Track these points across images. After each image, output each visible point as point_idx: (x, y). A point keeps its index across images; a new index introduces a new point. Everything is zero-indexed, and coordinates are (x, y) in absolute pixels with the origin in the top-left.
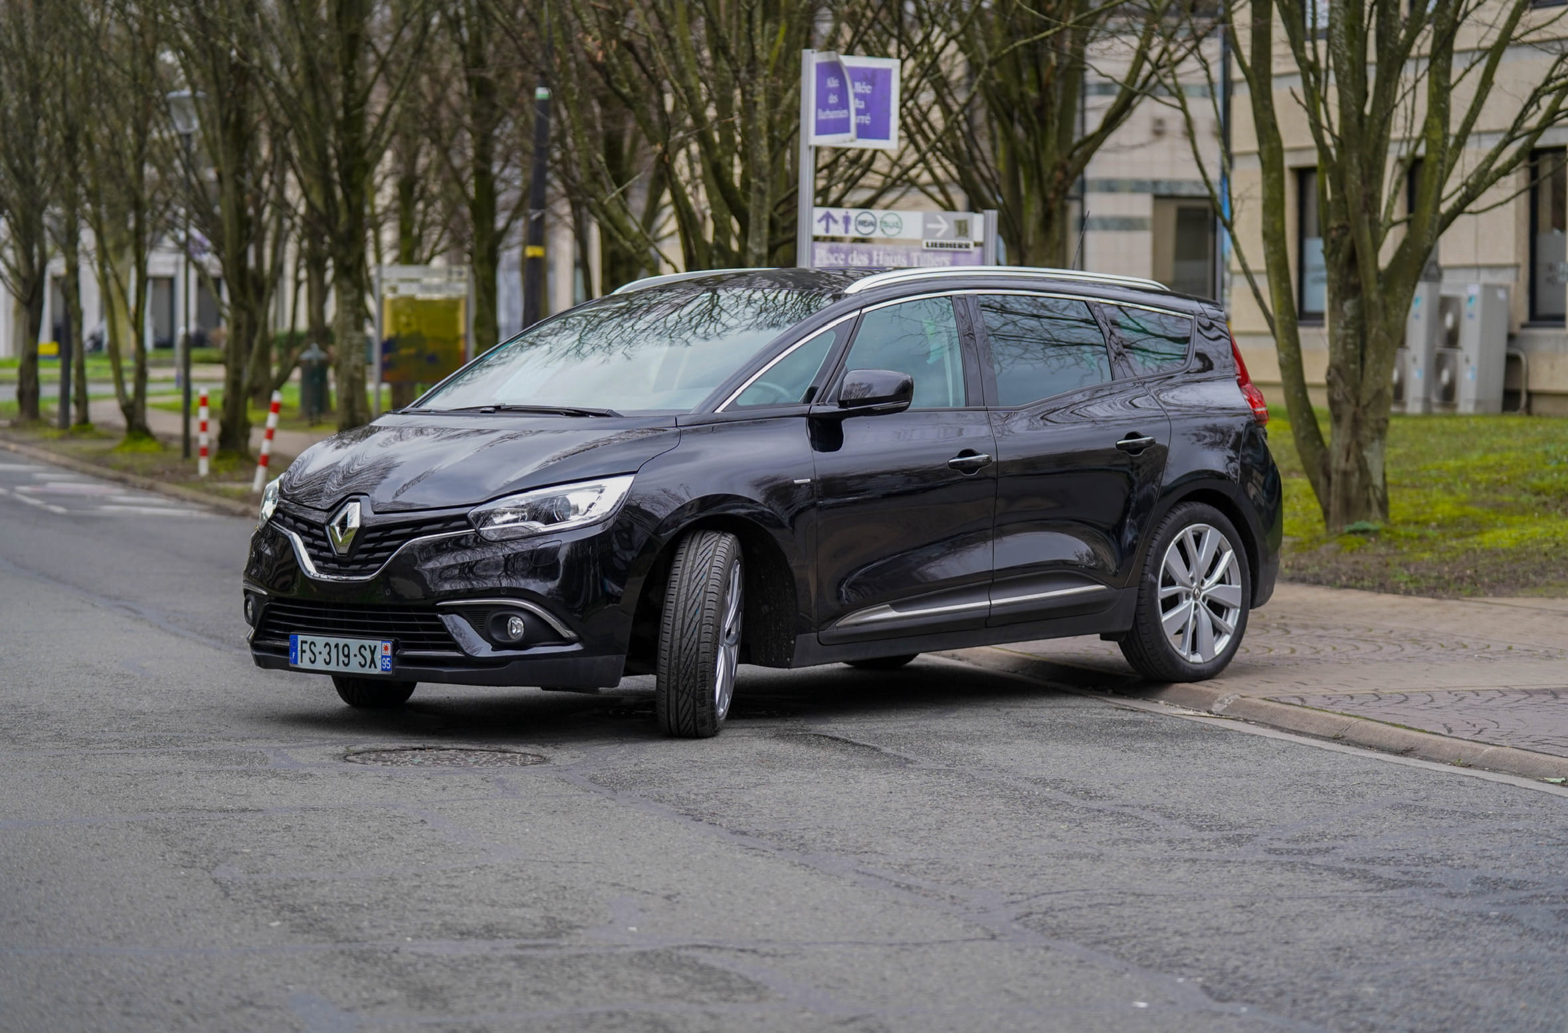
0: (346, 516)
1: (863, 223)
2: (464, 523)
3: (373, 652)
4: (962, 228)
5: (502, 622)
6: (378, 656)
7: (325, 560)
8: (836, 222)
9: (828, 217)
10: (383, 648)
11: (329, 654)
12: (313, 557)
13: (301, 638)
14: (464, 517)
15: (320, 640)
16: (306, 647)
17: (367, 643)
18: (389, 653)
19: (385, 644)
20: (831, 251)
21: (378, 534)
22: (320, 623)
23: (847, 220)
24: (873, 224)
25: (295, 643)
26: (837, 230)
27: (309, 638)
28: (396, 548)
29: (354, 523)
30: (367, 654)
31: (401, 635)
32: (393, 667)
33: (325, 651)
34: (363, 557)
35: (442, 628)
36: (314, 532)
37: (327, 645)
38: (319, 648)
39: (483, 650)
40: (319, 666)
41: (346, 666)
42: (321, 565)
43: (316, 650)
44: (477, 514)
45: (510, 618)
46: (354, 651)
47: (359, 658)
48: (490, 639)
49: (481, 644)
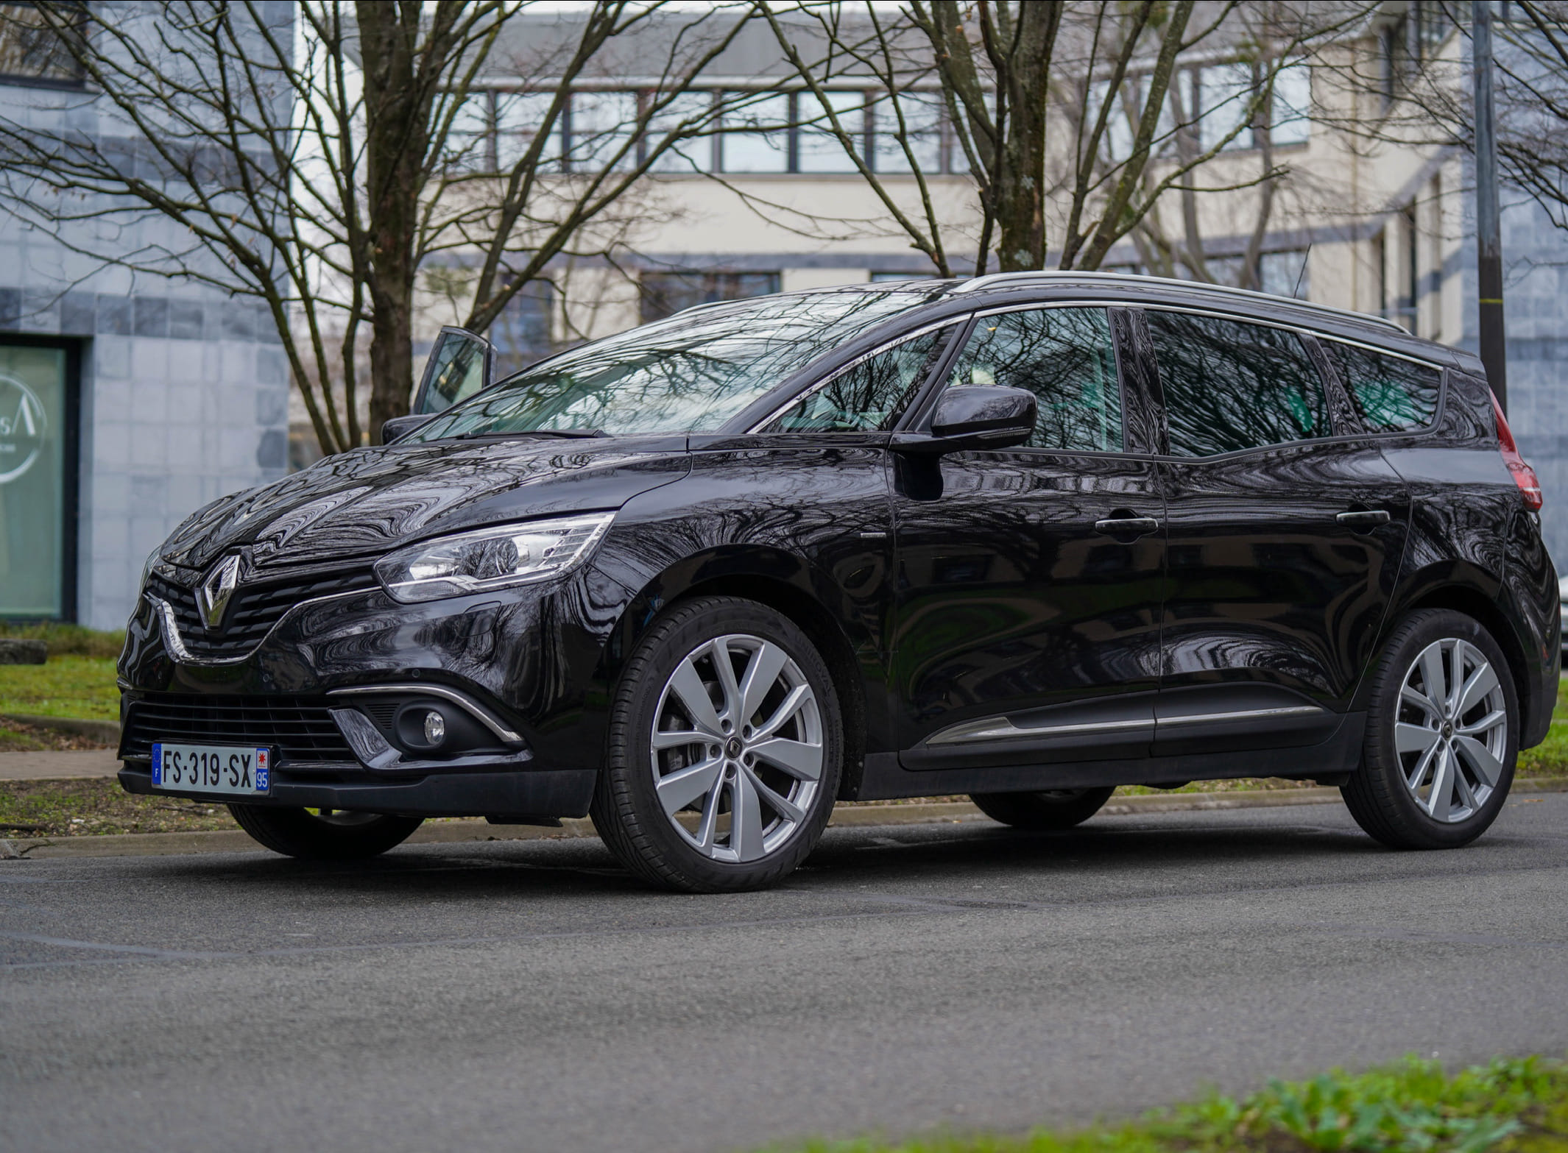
0: (221, 573)
2: (369, 578)
3: (246, 765)
5: (417, 719)
6: (252, 770)
7: (196, 638)
10: (258, 758)
11: (195, 768)
12: (183, 635)
13: (164, 747)
14: (368, 570)
15: (185, 750)
16: (170, 760)
17: (239, 751)
18: (265, 765)
19: (260, 752)
21: (256, 598)
22: (187, 726)
25: (158, 755)
27: (173, 748)
28: (276, 617)
29: (230, 581)
30: (239, 767)
31: (281, 740)
32: (270, 783)
33: (191, 765)
34: (238, 630)
35: (334, 727)
36: (186, 598)
37: (193, 755)
38: (185, 761)
39: (386, 759)
40: (185, 785)
41: (215, 783)
42: (191, 643)
43: (181, 764)
44: (384, 566)
45: (426, 712)
46: (224, 763)
47: (230, 773)
48: (397, 743)
49: (383, 750)
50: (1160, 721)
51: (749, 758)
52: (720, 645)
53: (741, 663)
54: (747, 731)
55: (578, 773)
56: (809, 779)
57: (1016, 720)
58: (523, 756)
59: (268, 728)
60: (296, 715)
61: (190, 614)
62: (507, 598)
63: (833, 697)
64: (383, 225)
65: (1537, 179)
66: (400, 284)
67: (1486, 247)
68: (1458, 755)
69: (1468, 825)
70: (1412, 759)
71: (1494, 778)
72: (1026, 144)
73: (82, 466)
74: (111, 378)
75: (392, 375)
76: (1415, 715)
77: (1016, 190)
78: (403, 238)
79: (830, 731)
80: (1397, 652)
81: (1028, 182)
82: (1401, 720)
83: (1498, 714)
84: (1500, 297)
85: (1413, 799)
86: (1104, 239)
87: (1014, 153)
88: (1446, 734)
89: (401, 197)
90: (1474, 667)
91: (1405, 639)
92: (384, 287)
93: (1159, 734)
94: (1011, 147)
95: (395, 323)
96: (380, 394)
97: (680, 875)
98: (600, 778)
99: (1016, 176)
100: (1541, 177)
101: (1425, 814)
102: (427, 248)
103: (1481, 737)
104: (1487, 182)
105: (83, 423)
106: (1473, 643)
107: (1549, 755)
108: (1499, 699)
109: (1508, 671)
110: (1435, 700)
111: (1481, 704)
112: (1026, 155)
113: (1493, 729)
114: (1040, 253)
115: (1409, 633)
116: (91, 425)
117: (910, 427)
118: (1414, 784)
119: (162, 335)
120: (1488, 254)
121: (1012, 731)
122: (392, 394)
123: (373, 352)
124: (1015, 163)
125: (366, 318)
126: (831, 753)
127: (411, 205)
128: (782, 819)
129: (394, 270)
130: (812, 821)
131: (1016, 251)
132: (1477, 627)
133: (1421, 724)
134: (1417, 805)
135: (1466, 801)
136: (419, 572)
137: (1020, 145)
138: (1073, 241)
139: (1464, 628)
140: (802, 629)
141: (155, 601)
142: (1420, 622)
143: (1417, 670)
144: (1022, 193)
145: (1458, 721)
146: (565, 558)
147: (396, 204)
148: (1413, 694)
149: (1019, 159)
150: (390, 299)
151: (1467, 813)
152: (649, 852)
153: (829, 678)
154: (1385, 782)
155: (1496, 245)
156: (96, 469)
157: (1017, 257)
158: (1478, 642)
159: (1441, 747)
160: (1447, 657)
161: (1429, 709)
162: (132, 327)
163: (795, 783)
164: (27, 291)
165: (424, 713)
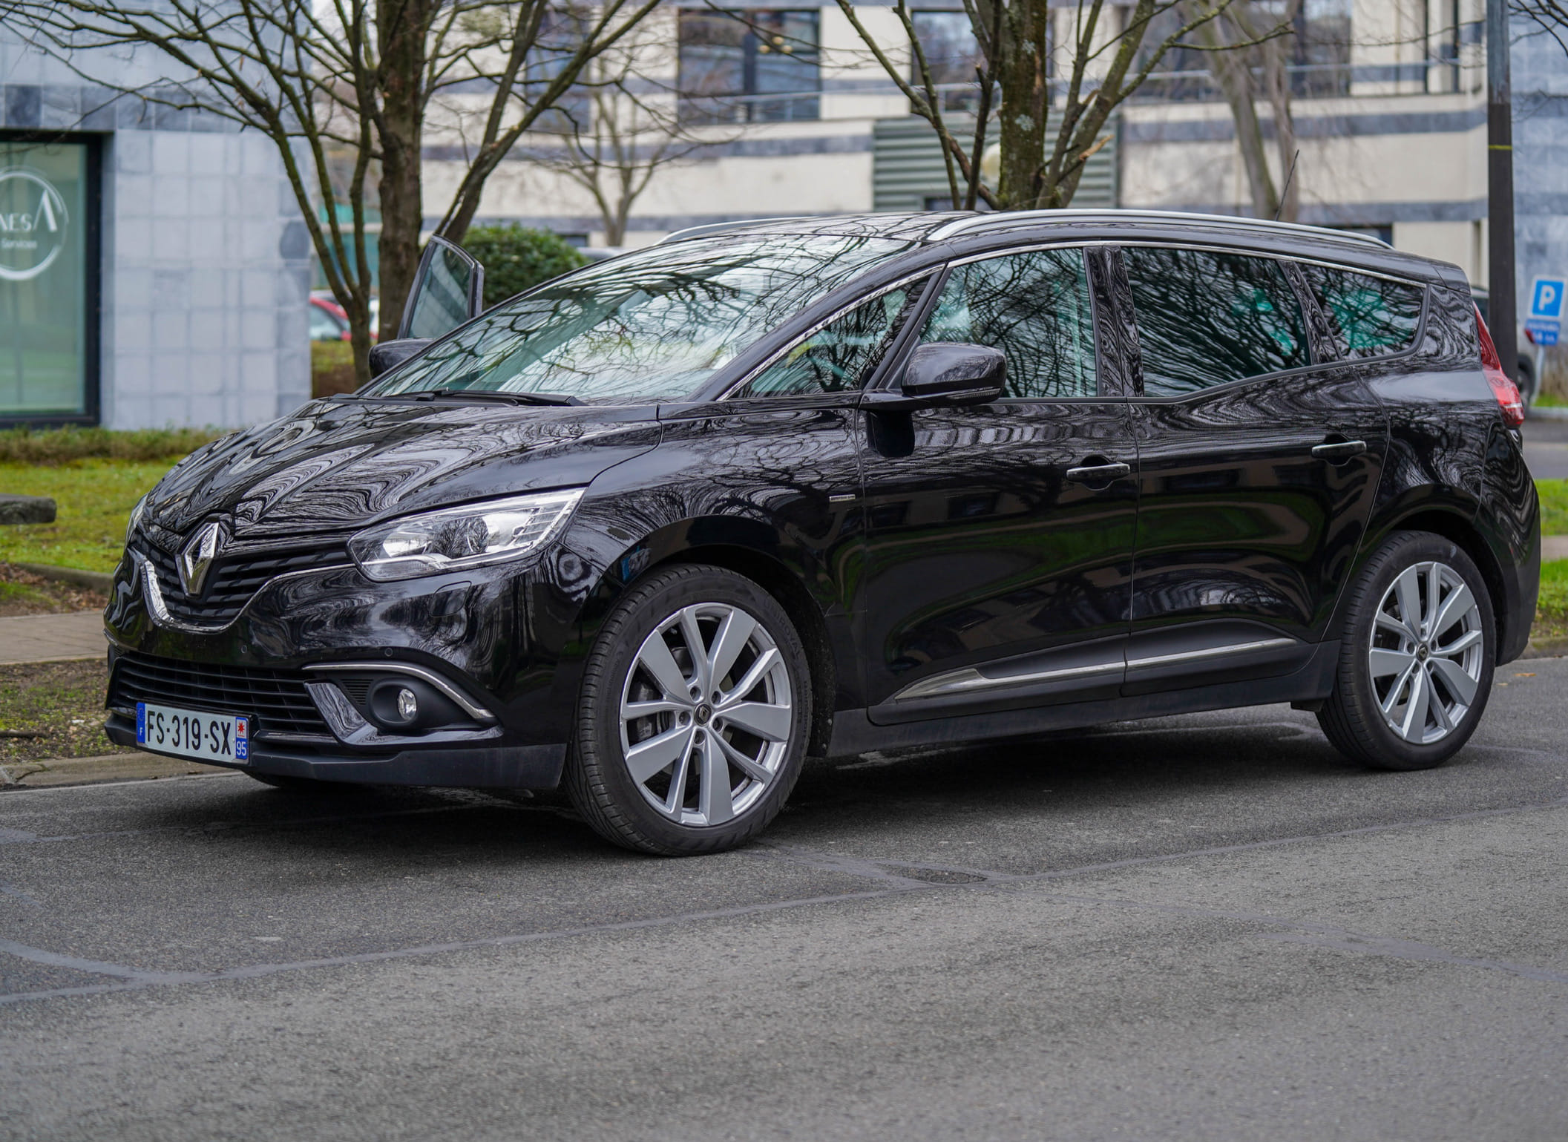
0: (200, 541)
2: (343, 554)
3: (226, 733)
5: (390, 695)
6: (232, 739)
7: (178, 602)
10: (237, 727)
11: (178, 731)
12: (165, 597)
13: (148, 707)
14: (343, 546)
15: (169, 712)
16: (153, 720)
17: (220, 718)
18: (244, 735)
19: (240, 721)
21: (234, 568)
22: (170, 688)
25: (142, 713)
27: (157, 709)
28: (254, 588)
29: (209, 552)
30: (220, 735)
31: (259, 710)
32: (249, 752)
33: (174, 727)
34: (217, 598)
35: (309, 701)
36: (167, 562)
37: (176, 718)
38: (167, 723)
39: (363, 734)
40: (168, 746)
41: (197, 748)
42: (173, 605)
43: (164, 725)
44: (358, 542)
45: (399, 689)
46: (205, 729)
47: (211, 739)
48: (373, 720)
49: (360, 726)
50: (1131, 663)
51: (718, 723)
52: (689, 615)
53: (709, 630)
54: (716, 697)
55: (548, 748)
56: (778, 740)
57: (985, 671)
58: (491, 733)
59: (247, 698)
60: (273, 687)
61: (170, 578)
62: (478, 579)
63: (802, 659)
64: (392, 65)
65: (1553, 11)
66: (409, 123)
67: (1495, 93)
68: (1434, 677)
69: (1443, 745)
70: (1385, 684)
71: (1470, 696)
72: (1026, 9)
73: (104, 261)
74: (133, 173)
75: (400, 215)
76: (1390, 639)
77: (1017, 54)
78: (411, 77)
79: (799, 693)
80: (1371, 578)
81: (1029, 47)
82: (1376, 645)
83: (1475, 634)
84: (1510, 143)
85: (1386, 723)
86: (1106, 102)
87: (1015, 18)
88: (1421, 657)
89: (409, 37)
90: (1450, 588)
91: (1381, 565)
92: (393, 127)
93: (1129, 677)
94: (1012, 12)
95: (404, 164)
96: (390, 233)
97: (649, 842)
98: (569, 754)
99: (1017, 40)
100: (1557, 9)
101: (1400, 738)
102: (437, 83)
103: (1457, 658)
104: (1497, 27)
105: (105, 218)
106: (1450, 565)
107: (1551, 603)
108: (1476, 619)
109: (1485, 590)
110: (1410, 625)
111: (1458, 624)
112: (1027, 20)
113: (1469, 649)
114: (1041, 117)
115: (1385, 559)
116: (112, 221)
117: (880, 385)
118: (1387, 708)
119: (182, 129)
120: (1497, 101)
121: (983, 681)
122: (401, 233)
123: (382, 190)
124: (1017, 28)
125: (376, 156)
126: (800, 714)
127: (419, 44)
128: (751, 779)
129: (402, 110)
130: (780, 781)
131: (1017, 116)
132: (1454, 549)
133: (1396, 649)
134: (1391, 729)
135: (1441, 722)
136: (392, 548)
137: (1021, 10)
138: (1073, 109)
139: (1441, 551)
140: (772, 592)
141: (139, 557)
142: (1396, 548)
143: (1393, 593)
144: (1023, 57)
145: (1433, 643)
146: (535, 536)
147: (404, 44)
148: (1388, 620)
149: (1020, 23)
150: (398, 139)
151: (1441, 733)
152: (619, 821)
153: (798, 640)
154: (1359, 708)
155: (1505, 90)
156: (117, 265)
157: (1018, 121)
158: (1456, 564)
159: (1416, 668)
160: (1423, 581)
161: (1403, 633)
162: (153, 122)
163: (764, 744)
164: (48, 88)
165: (398, 690)
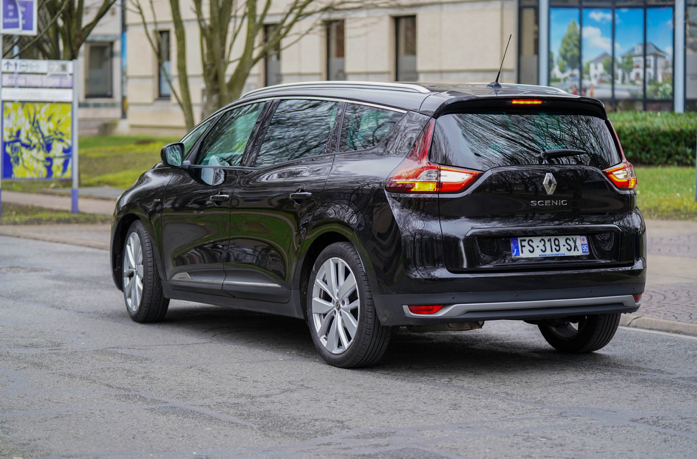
1: (23, 66)
4: (64, 68)
8: (11, 65)
9: (8, 64)
20: (10, 78)
23: (16, 65)
24: (27, 66)
26: (12, 69)
